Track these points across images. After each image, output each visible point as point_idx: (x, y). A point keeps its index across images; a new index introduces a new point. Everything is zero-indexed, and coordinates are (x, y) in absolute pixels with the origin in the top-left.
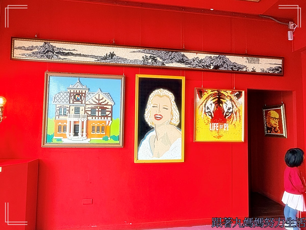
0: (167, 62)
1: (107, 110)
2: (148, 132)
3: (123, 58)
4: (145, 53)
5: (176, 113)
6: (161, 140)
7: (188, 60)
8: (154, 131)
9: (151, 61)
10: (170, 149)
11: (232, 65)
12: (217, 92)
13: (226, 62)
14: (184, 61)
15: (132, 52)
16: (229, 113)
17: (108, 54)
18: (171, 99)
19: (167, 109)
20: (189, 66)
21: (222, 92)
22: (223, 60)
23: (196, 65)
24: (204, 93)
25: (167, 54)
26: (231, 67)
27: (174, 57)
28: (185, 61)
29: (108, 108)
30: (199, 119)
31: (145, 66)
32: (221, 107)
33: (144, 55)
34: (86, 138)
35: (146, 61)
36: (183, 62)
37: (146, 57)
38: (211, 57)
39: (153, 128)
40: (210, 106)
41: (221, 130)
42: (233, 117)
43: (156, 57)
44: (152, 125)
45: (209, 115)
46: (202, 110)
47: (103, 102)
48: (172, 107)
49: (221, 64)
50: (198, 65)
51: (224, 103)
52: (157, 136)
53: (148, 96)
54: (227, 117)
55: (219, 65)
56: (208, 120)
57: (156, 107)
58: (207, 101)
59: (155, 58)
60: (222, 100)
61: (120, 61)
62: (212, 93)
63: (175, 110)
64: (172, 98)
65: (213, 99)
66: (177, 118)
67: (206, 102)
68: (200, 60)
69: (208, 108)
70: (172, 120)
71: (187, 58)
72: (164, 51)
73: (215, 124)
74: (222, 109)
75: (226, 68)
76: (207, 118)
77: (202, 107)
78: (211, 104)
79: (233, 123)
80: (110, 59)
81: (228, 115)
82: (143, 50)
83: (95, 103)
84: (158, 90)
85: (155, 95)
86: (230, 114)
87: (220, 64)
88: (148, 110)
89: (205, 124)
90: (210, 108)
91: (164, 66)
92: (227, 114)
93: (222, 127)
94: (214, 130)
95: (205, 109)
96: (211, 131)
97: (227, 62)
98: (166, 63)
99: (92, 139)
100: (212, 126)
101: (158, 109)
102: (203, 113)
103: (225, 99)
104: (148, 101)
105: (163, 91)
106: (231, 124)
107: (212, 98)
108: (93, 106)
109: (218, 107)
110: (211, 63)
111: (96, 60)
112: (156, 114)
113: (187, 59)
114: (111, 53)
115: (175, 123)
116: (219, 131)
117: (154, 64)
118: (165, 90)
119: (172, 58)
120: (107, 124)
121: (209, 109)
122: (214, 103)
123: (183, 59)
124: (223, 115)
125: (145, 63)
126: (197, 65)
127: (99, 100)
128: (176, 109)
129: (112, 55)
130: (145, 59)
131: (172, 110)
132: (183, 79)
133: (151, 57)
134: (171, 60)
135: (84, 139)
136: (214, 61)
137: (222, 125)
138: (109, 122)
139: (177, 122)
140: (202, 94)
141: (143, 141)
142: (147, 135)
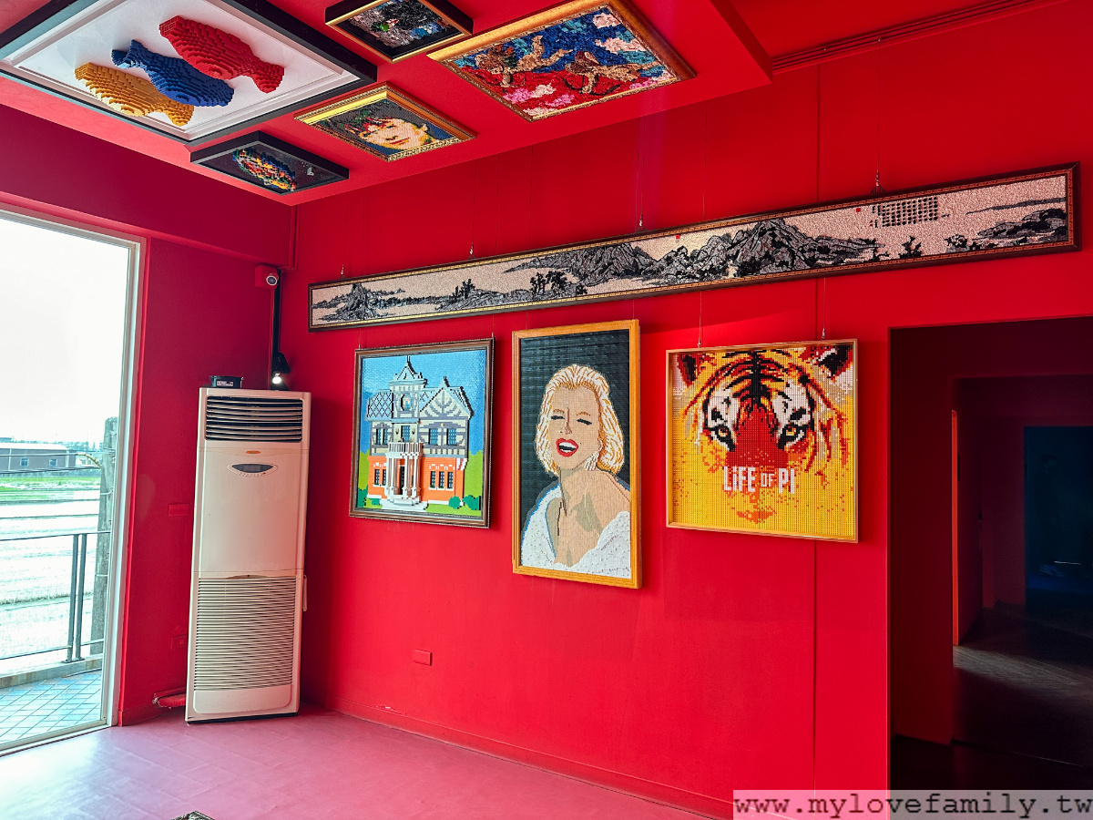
0: (591, 281)
1: (458, 430)
2: (544, 489)
3: (488, 293)
4: (536, 267)
5: (614, 434)
6: (575, 513)
7: (651, 264)
8: (559, 487)
9: (552, 288)
10: (598, 543)
11: (810, 250)
12: (746, 355)
13: (784, 241)
15: (507, 271)
16: (798, 429)
17: (460, 286)
18: (599, 394)
19: (588, 423)
20: (653, 284)
21: (768, 355)
22: (774, 236)
24: (699, 363)
25: (590, 257)
26: (807, 255)
27: (609, 264)
28: (642, 269)
29: (460, 427)
30: (686, 453)
32: (765, 407)
33: (533, 272)
34: (418, 500)
35: (540, 289)
36: (637, 273)
37: (539, 277)
40: (722, 409)
41: (767, 490)
42: (812, 443)
43: (564, 274)
44: (552, 471)
45: (718, 437)
46: (696, 421)
47: (451, 412)
48: (603, 417)
49: (767, 253)
50: (684, 274)
51: (774, 393)
52: (564, 501)
53: (543, 390)
54: (789, 445)
55: (757, 259)
56: (717, 457)
57: (561, 418)
58: (712, 390)
59: (561, 278)
60: (767, 383)
61: (482, 300)
62: (729, 360)
63: (612, 428)
65: (731, 386)
66: (616, 449)
67: (709, 395)
68: (689, 255)
69: (716, 415)
70: (602, 457)
71: (647, 256)
72: (584, 251)
73: (742, 469)
74: (768, 416)
75: (787, 264)
76: (714, 448)
77: (694, 411)
78: (728, 401)
79: (815, 467)
80: (462, 300)
81: (792, 439)
82: (532, 259)
83: (435, 415)
85: (558, 385)
86: (801, 434)
87: (763, 254)
88: (543, 428)
89: (708, 468)
90: (723, 413)
92: (789, 434)
93: (771, 480)
94: (741, 489)
95: (706, 420)
96: (730, 493)
97: (789, 239)
98: (587, 286)
99: (430, 502)
100: (731, 476)
101: (566, 423)
102: (701, 430)
103: (781, 380)
104: (543, 403)
105: (579, 371)
106: (807, 470)
107: (729, 380)
108: (432, 422)
109: (752, 409)
111: (439, 306)
112: (562, 437)
113: (647, 261)
114: (466, 283)
115: (611, 464)
116: (757, 494)
117: (559, 294)
118: (585, 368)
119: (605, 267)
120: (458, 467)
121: (721, 417)
122: (735, 395)
123: (635, 264)
124: (774, 435)
125: (537, 296)
127: (443, 408)
129: (468, 287)
130: (537, 285)
131: (602, 426)
133: (550, 274)
134: (600, 272)
135: (414, 502)
137: (768, 473)
138: (462, 460)
139: (619, 460)
140: (694, 369)
141: (532, 514)
142: (541, 500)
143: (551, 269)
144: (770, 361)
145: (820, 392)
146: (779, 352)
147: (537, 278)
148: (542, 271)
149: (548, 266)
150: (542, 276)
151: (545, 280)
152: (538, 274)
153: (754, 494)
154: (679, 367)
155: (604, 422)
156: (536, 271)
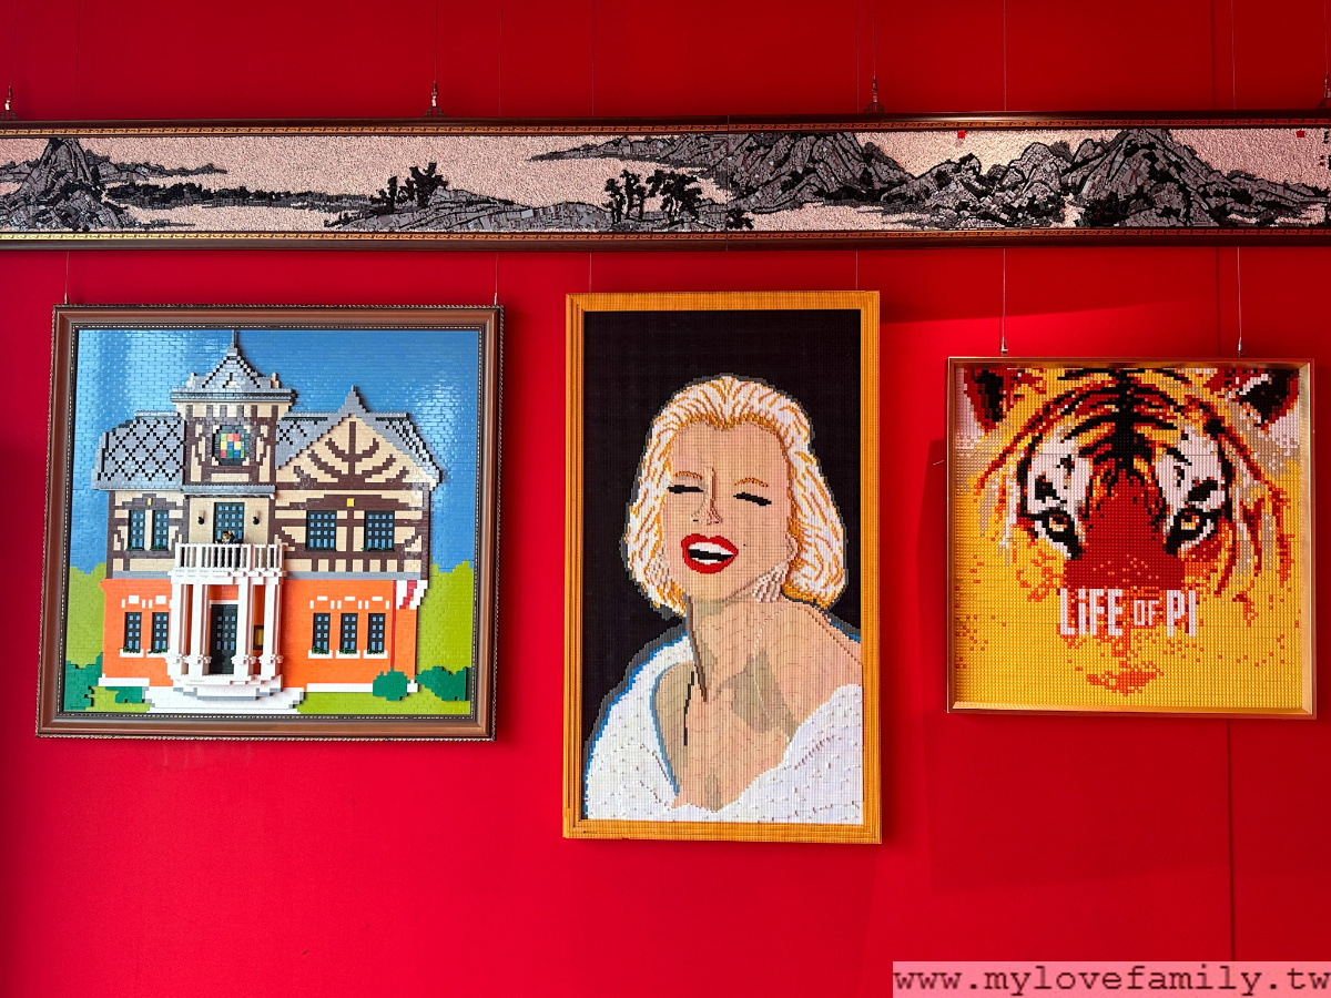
0: (763, 203)
1: (399, 515)
2: (646, 646)
3: (487, 201)
4: (622, 158)
5: (821, 523)
6: (727, 694)
7: (902, 181)
8: (685, 638)
9: (663, 207)
10: (787, 755)
11: (1218, 194)
12: (1106, 377)
13: (1173, 171)
14: (878, 186)
15: (542, 158)
16: (1203, 516)
17: (404, 176)
18: (788, 440)
19: (763, 502)
20: (906, 222)
21: (1148, 378)
22: (1154, 160)
23: (958, 210)
24: (1011, 388)
25: (762, 151)
26: (1213, 202)
27: (807, 171)
28: (883, 191)
29: (405, 507)
30: (980, 564)
31: (620, 237)
32: (1140, 476)
33: (614, 168)
34: (277, 684)
35: (631, 206)
36: (872, 198)
37: (628, 181)
38: (1065, 145)
39: (676, 621)
40: (1056, 477)
41: (1145, 632)
42: (1228, 544)
43: (695, 180)
44: (669, 604)
45: (1049, 531)
46: (1002, 501)
47: (378, 470)
48: (798, 490)
49: (1140, 188)
50: (974, 209)
51: (1159, 451)
52: (700, 670)
53: (646, 428)
54: (1186, 546)
55: (1121, 198)
56: (1047, 571)
57: (696, 489)
58: (1037, 440)
59: (687, 187)
60: (1145, 430)
61: (470, 216)
62: (1070, 385)
63: (817, 511)
64: (793, 431)
65: (1076, 432)
66: (828, 558)
67: (1031, 450)
68: (984, 172)
69: (1044, 489)
70: (795, 574)
71: (895, 165)
72: (744, 137)
73: (1096, 593)
74: (1146, 492)
75: (1177, 213)
76: (1040, 552)
77: (999, 480)
78: (1068, 463)
79: (1234, 587)
80: (410, 210)
81: (1191, 535)
82: (612, 138)
83: (328, 478)
84: (706, 387)
85: (684, 419)
86: (1209, 528)
87: (1133, 190)
88: (644, 511)
89: (1028, 591)
90: (1058, 486)
91: (745, 229)
92: (1187, 526)
93: (1152, 613)
94: (1094, 631)
95: (1024, 498)
96: (1071, 641)
97: (1180, 169)
98: (753, 212)
99: (312, 688)
100: (1074, 607)
101: (708, 502)
102: (1013, 519)
103: (1171, 427)
104: (647, 457)
105: (738, 391)
106: (1218, 593)
107: (1071, 422)
108: (319, 494)
109: (1115, 479)
110: (1066, 189)
111: (334, 217)
112: (697, 532)
113: (895, 175)
114: (421, 171)
115: (817, 588)
116: (1126, 639)
117: (682, 222)
118: (752, 385)
119: (796, 177)
120: (400, 602)
121: (1053, 494)
122: (1084, 452)
123: (866, 178)
124: (1158, 529)
125: (624, 221)
126: (964, 206)
127: (352, 458)
128: (821, 500)
129: (426, 183)
130: (622, 196)
131: (795, 508)
132: (869, 305)
133: (658, 178)
134: (785, 187)
135: (265, 689)
136: (1084, 171)
137: (1146, 599)
138: (412, 585)
139: (834, 580)
140: (1001, 397)
141: (615, 702)
142: (638, 668)
143: (660, 167)
144: (1150, 390)
145: (1243, 451)
146: (1168, 374)
147: (622, 182)
148: (635, 167)
149: (652, 159)
150: (637, 181)
151: (644, 188)
152: (626, 174)
153: (1121, 639)
154: (968, 393)
155: (799, 498)
156: (622, 165)
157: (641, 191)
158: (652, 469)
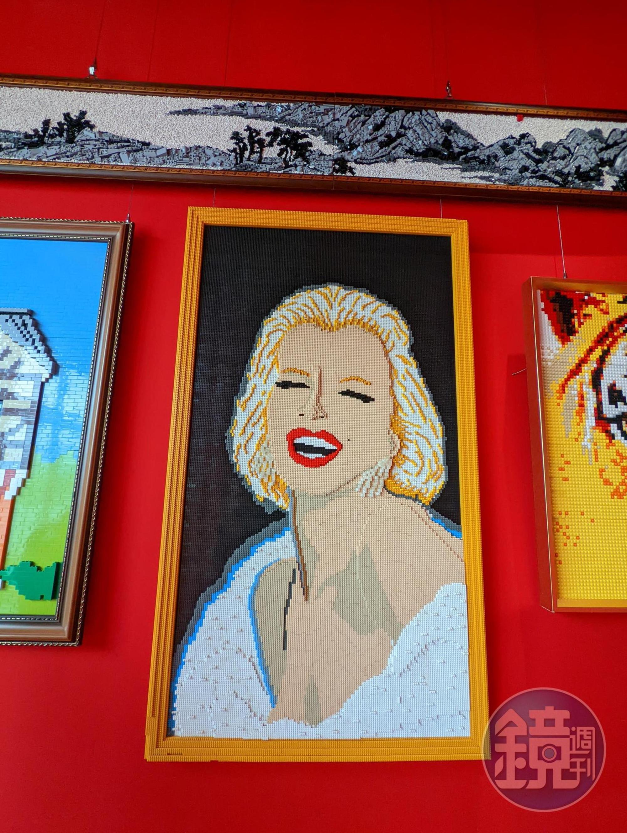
0: (364, 155)
2: (248, 540)
4: (246, 116)
5: (421, 421)
6: (330, 593)
7: (475, 148)
8: (288, 534)
9: (280, 155)
14: (457, 150)
15: (178, 113)
17: (57, 119)
18: (389, 345)
19: (366, 399)
20: (482, 178)
23: (520, 171)
24: (580, 308)
25: (362, 118)
27: (399, 135)
28: (460, 154)
31: (243, 175)
33: (239, 124)
37: (251, 134)
38: (599, 132)
39: (279, 515)
44: (273, 498)
45: (624, 433)
46: (581, 406)
48: (399, 391)
50: (534, 172)
53: (257, 328)
57: (302, 385)
58: (605, 353)
62: (626, 308)
63: (417, 409)
64: (394, 336)
66: (428, 453)
67: (602, 360)
68: (539, 146)
69: (616, 396)
71: (469, 136)
76: (618, 452)
77: (577, 387)
84: (314, 293)
85: (293, 321)
88: (252, 405)
91: (348, 174)
95: (599, 403)
101: (313, 397)
102: (591, 421)
104: (256, 354)
105: (344, 299)
112: (302, 426)
115: (418, 483)
118: (356, 294)
121: (623, 400)
128: (421, 400)
131: (396, 406)
132: (458, 233)
133: (276, 133)
138: (10, 474)
139: (434, 476)
140: (573, 315)
141: (210, 600)
142: (239, 562)
143: (278, 125)
147: (246, 134)
148: (256, 124)
149: (271, 119)
150: (258, 133)
151: (264, 140)
152: (249, 128)
154: (546, 310)
155: (400, 397)
156: (246, 122)
157: (261, 142)
158: (261, 366)
